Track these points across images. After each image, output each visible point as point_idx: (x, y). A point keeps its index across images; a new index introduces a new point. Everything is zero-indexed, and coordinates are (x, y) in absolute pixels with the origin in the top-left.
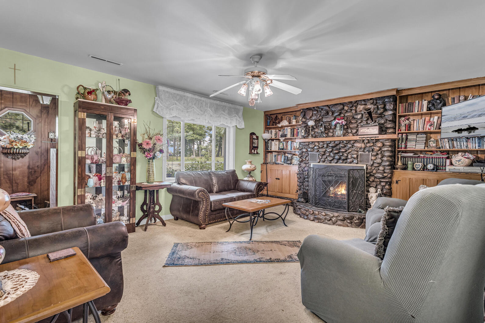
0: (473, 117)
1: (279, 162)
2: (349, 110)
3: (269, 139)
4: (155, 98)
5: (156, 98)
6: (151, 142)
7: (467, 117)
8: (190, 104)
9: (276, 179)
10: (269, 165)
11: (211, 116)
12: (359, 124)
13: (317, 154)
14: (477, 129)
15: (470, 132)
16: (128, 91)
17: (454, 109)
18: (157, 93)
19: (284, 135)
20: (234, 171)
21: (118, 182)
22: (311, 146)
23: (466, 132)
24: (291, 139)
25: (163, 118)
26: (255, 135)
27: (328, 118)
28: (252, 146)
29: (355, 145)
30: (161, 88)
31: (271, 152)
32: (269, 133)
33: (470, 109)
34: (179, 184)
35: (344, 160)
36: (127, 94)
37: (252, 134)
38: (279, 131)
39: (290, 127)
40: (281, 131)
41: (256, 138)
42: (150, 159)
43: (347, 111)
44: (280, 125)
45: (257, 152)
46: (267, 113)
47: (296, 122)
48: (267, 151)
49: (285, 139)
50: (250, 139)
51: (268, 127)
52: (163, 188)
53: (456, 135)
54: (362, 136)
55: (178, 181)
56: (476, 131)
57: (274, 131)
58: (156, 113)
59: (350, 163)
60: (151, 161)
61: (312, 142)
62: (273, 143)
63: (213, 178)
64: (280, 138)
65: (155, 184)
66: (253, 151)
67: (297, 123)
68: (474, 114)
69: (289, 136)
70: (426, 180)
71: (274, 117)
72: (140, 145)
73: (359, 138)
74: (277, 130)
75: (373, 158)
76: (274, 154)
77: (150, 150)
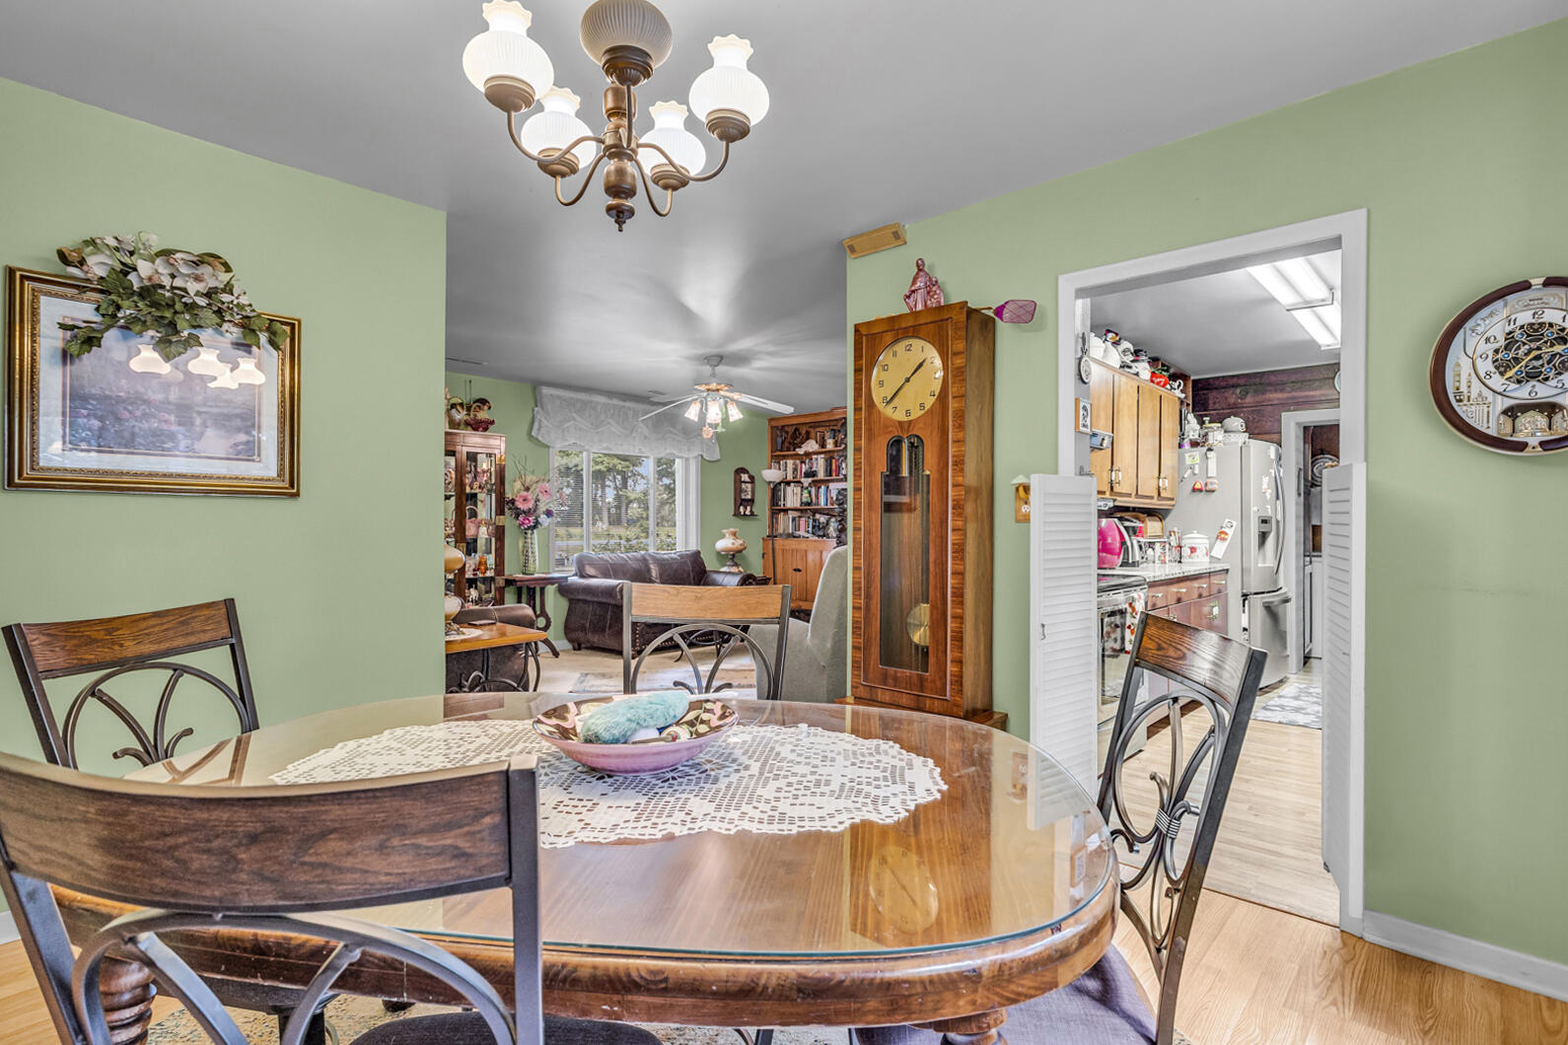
1: (802, 533)
3: (778, 481)
4: (533, 410)
5: (536, 409)
6: (530, 496)
8: (603, 417)
9: (795, 570)
10: (779, 542)
11: (646, 437)
16: (487, 401)
18: (537, 401)
19: (811, 474)
20: (699, 553)
21: (474, 570)
24: (826, 481)
25: (548, 447)
26: (747, 472)
28: (738, 499)
30: (545, 390)
31: (786, 511)
32: (780, 469)
34: (582, 576)
36: (486, 408)
37: (740, 471)
38: (802, 462)
39: (823, 456)
40: (805, 463)
41: (748, 479)
42: (529, 528)
44: (801, 451)
45: (751, 511)
46: (774, 424)
47: (836, 444)
48: (777, 509)
49: (813, 481)
50: (735, 482)
51: (778, 453)
52: (553, 584)
55: (580, 571)
57: (790, 462)
58: (537, 439)
60: (529, 532)
62: (789, 489)
63: (652, 566)
64: (802, 480)
65: (536, 576)
66: (742, 509)
67: (836, 446)
69: (821, 475)
71: (791, 430)
72: (513, 501)
74: (798, 462)
76: (791, 514)
77: (528, 513)
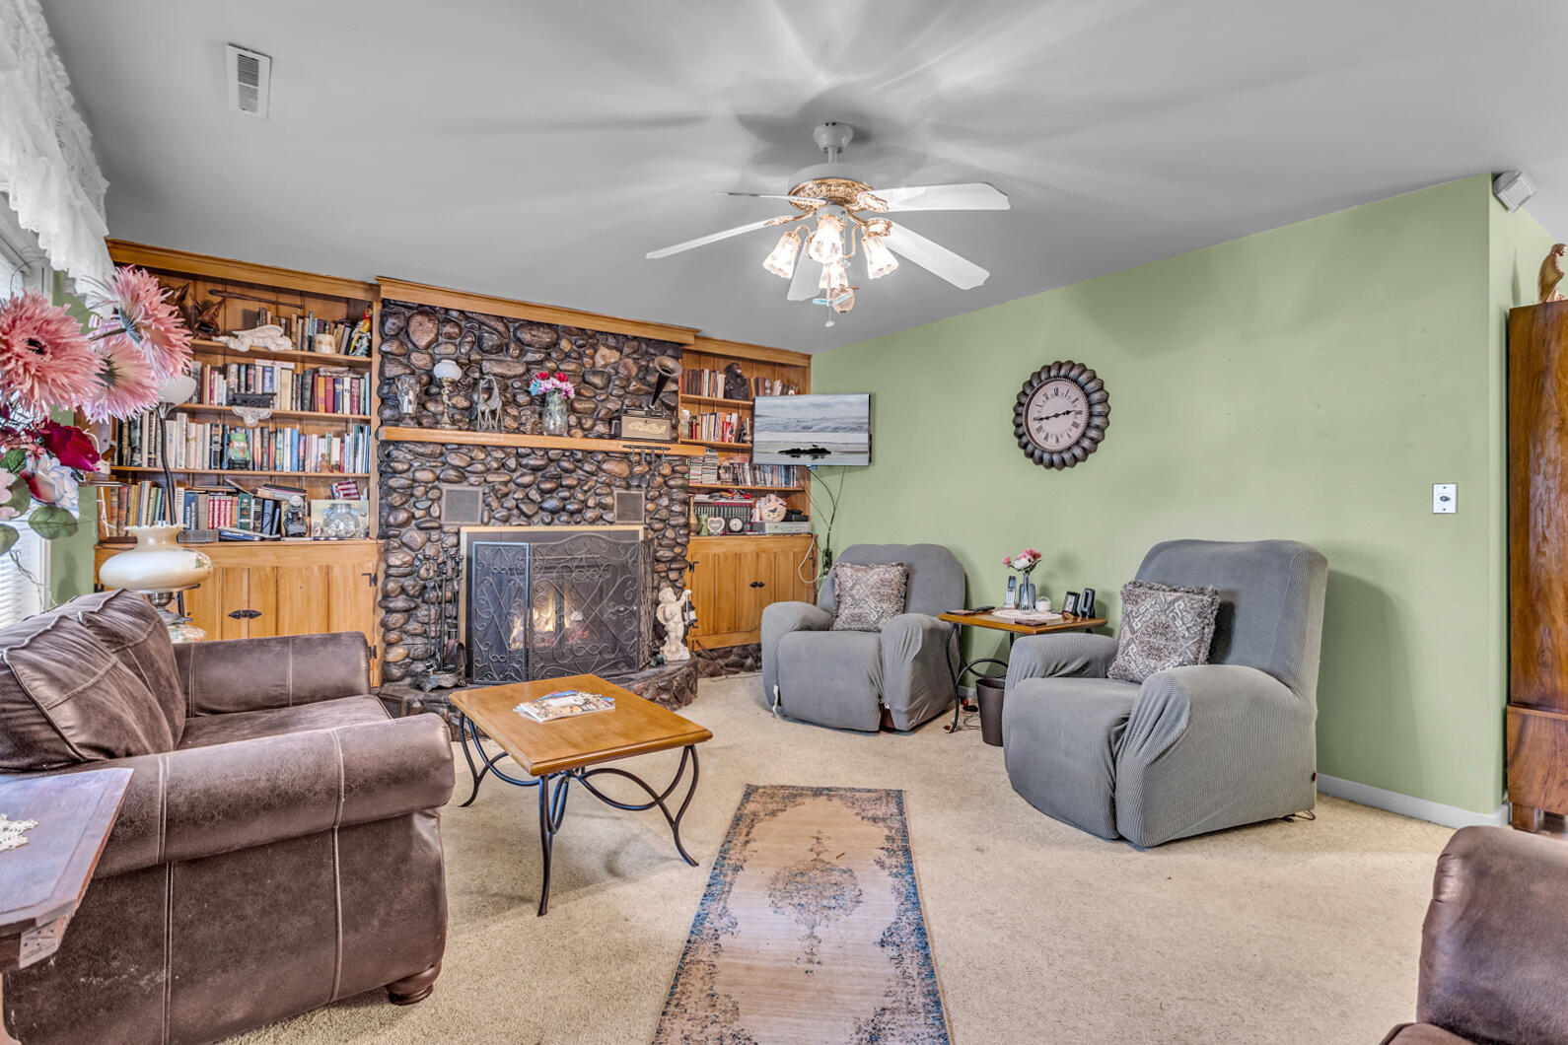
0: (822, 430)
2: (574, 355)
7: (810, 428)
9: (235, 615)
12: (600, 405)
13: (478, 492)
14: (830, 453)
15: (816, 458)
17: (783, 407)
22: (455, 460)
23: (808, 456)
24: (300, 419)
27: (503, 365)
29: (605, 466)
33: (818, 414)
35: (572, 513)
38: (213, 369)
39: (292, 365)
40: (223, 372)
43: (570, 357)
47: (335, 345)
53: (788, 460)
54: (635, 444)
56: (827, 456)
59: (593, 522)
61: (460, 445)
67: (338, 353)
68: (825, 425)
69: (285, 404)
70: (740, 554)
73: (624, 446)
74: (203, 366)
75: (650, 506)
